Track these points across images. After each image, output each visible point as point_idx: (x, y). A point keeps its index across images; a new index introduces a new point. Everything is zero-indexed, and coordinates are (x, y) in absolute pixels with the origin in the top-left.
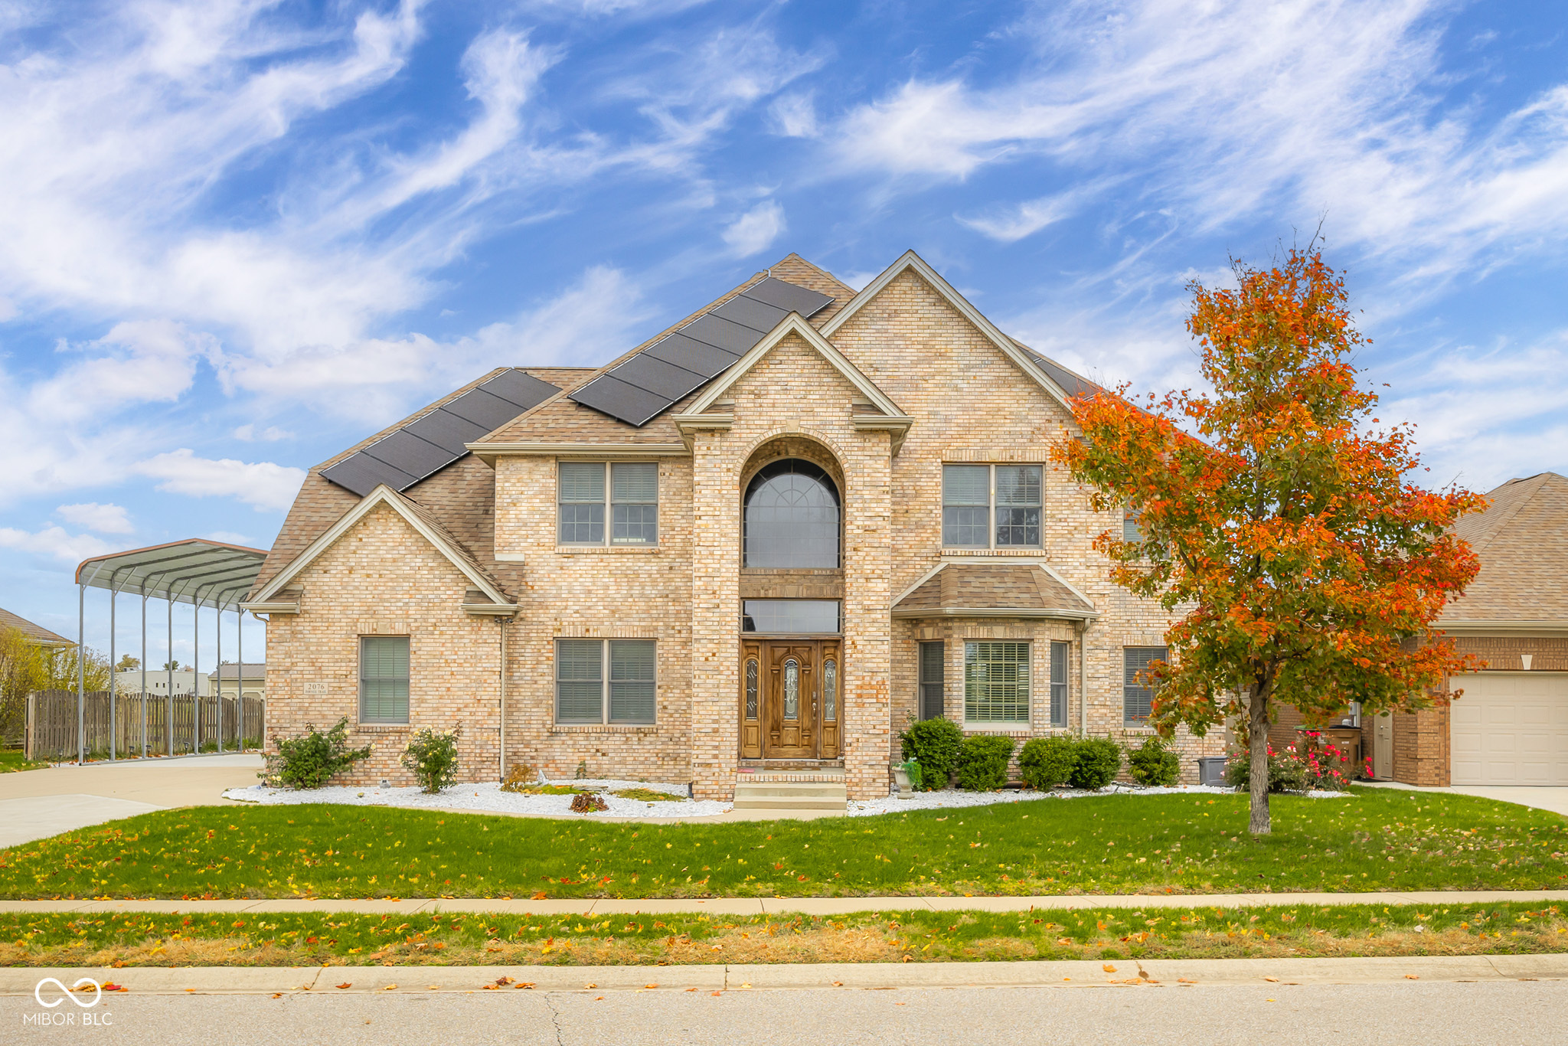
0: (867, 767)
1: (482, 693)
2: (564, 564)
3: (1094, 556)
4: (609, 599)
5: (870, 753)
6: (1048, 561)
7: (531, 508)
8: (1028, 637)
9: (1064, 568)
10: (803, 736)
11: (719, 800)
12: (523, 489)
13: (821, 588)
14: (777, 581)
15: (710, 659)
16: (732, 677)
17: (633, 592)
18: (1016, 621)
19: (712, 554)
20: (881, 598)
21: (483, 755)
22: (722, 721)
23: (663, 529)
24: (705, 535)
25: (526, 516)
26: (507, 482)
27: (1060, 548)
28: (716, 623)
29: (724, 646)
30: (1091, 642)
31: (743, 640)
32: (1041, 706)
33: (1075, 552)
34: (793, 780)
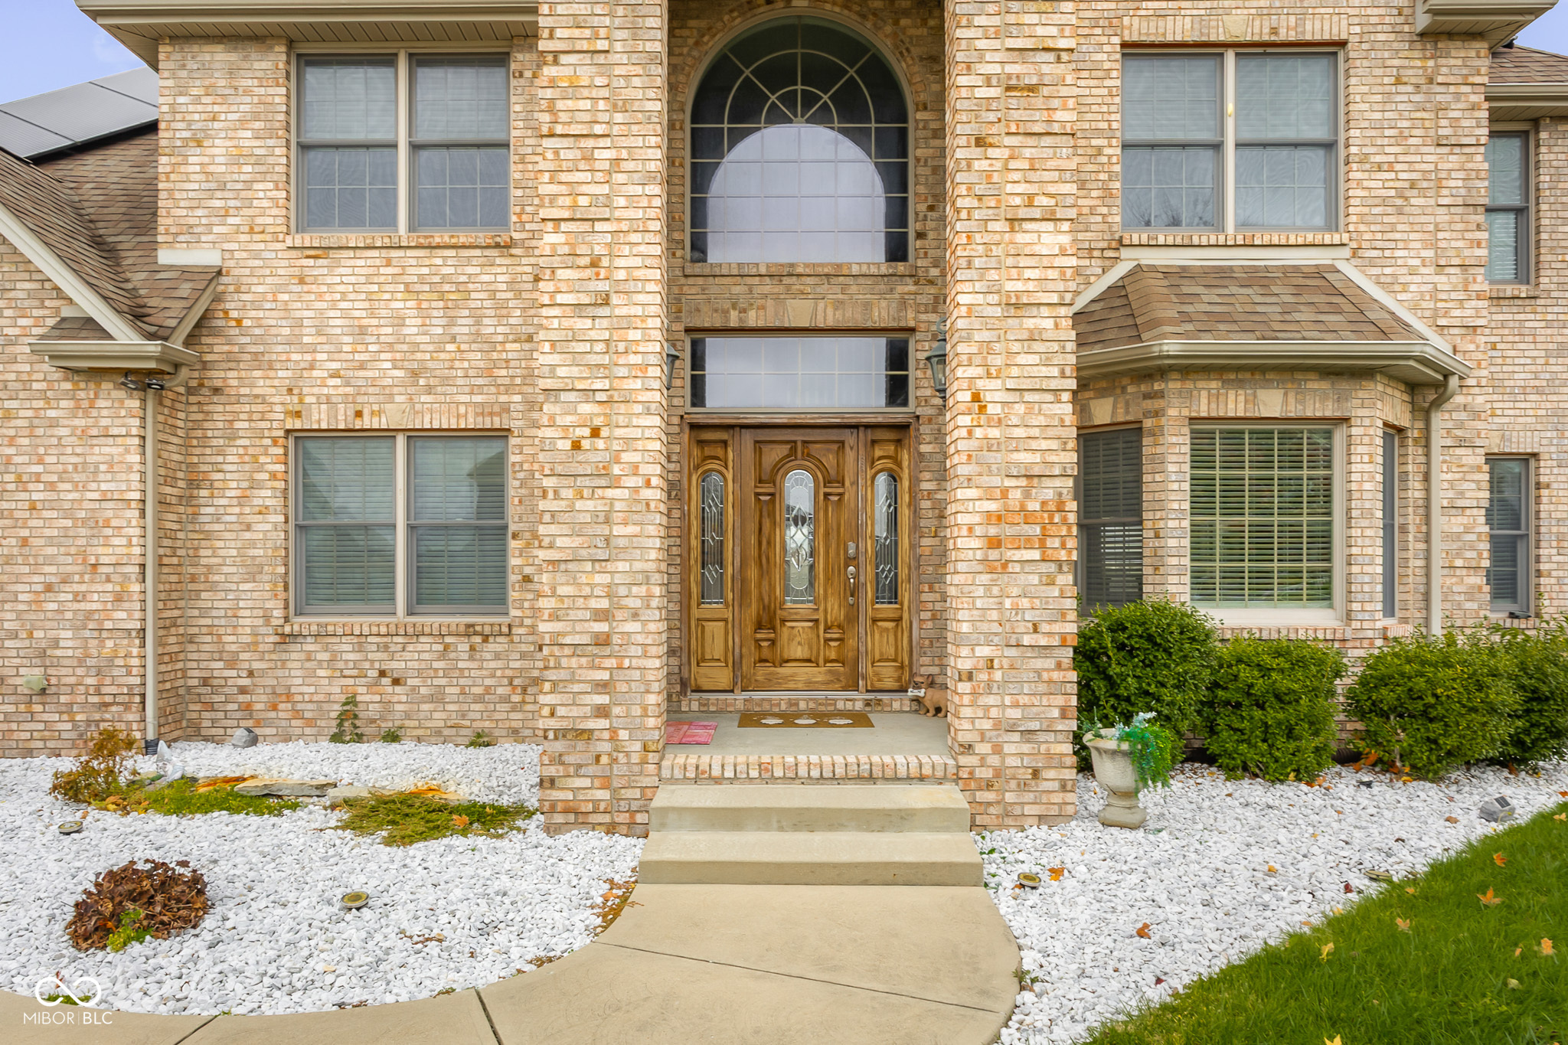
0: (1016, 737)
1: (100, 550)
2: (307, 271)
3: (1454, 244)
4: (405, 347)
5: (1023, 700)
6: (1354, 256)
7: (235, 151)
8: (1338, 414)
9: (1387, 271)
10: (827, 640)
11: (611, 829)
12: (216, 108)
13: (867, 306)
14: (767, 289)
15: (586, 444)
16: (647, 494)
17: (456, 330)
18: (1312, 376)
19: (589, 158)
20: (1052, 274)
21: (105, 690)
22: (619, 615)
23: (519, 193)
24: (570, 104)
25: (223, 169)
26: (181, 94)
27: (1378, 228)
28: (599, 347)
29: (623, 408)
30: (1449, 430)
31: (693, 427)
32: (1367, 569)
33: (1412, 236)
34: (815, 773)
